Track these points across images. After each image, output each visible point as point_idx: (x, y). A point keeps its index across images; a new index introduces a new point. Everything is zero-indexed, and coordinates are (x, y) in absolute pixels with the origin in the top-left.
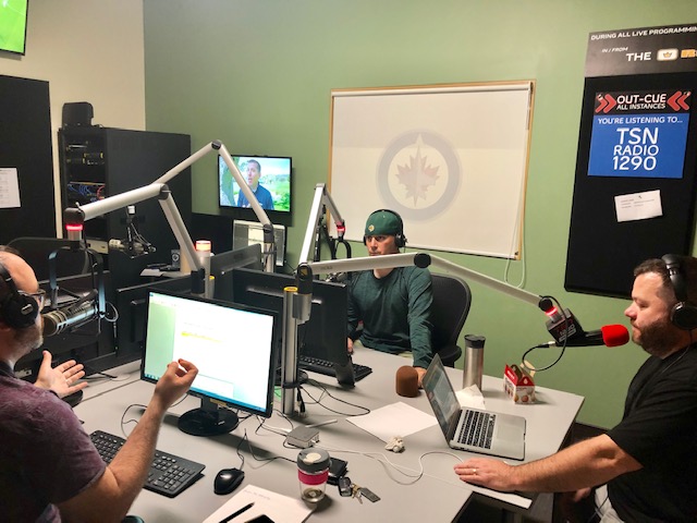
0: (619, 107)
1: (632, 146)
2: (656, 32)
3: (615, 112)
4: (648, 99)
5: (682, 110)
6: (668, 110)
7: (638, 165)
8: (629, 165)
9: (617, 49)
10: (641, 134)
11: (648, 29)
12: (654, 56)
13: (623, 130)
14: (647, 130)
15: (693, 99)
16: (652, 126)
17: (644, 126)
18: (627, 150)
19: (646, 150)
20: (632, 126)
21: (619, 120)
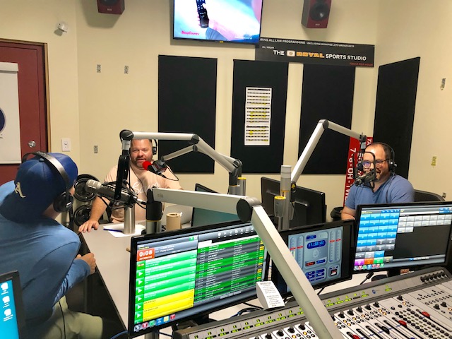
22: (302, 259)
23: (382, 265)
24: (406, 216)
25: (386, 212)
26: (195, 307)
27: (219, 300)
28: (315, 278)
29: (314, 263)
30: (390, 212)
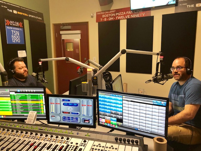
0: (11, 24)
1: (15, 35)
2: (11, 5)
3: (10, 26)
4: (16, 23)
5: (22, 28)
6: (19, 27)
7: (17, 41)
8: (15, 41)
9: (5, 7)
10: (16, 32)
11: (10, 3)
12: (13, 11)
13: (13, 31)
14: (17, 31)
15: (23, 25)
16: (18, 31)
17: (16, 30)
18: (14, 37)
19: (18, 37)
20: (14, 30)
21: (11, 28)
22: (59, 109)
23: (117, 126)
24: (127, 101)
25: (113, 96)
26: (13, 116)
27: (24, 116)
28: (70, 120)
29: (69, 113)
30: (116, 96)
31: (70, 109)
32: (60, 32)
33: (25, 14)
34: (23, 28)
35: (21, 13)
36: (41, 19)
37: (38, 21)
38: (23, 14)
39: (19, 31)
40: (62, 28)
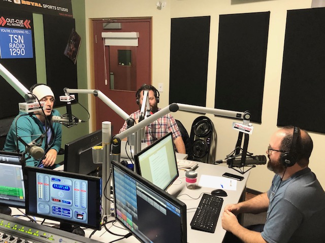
0: (8, 24)
1: (16, 44)
3: (6, 26)
4: (18, 21)
5: (29, 29)
6: (24, 28)
7: (19, 53)
8: (16, 53)
10: (18, 38)
12: (12, 0)
13: (11, 36)
14: (19, 36)
15: (32, 24)
16: (21, 35)
17: (18, 34)
18: (14, 46)
19: (20, 46)
20: (14, 34)
21: (9, 31)
28: (61, 213)
29: (60, 201)
31: (60, 194)
32: (102, 33)
33: (36, 5)
34: (32, 29)
35: (28, 3)
36: (66, 10)
37: (61, 14)
38: (33, 4)
39: (24, 35)
40: (105, 27)
